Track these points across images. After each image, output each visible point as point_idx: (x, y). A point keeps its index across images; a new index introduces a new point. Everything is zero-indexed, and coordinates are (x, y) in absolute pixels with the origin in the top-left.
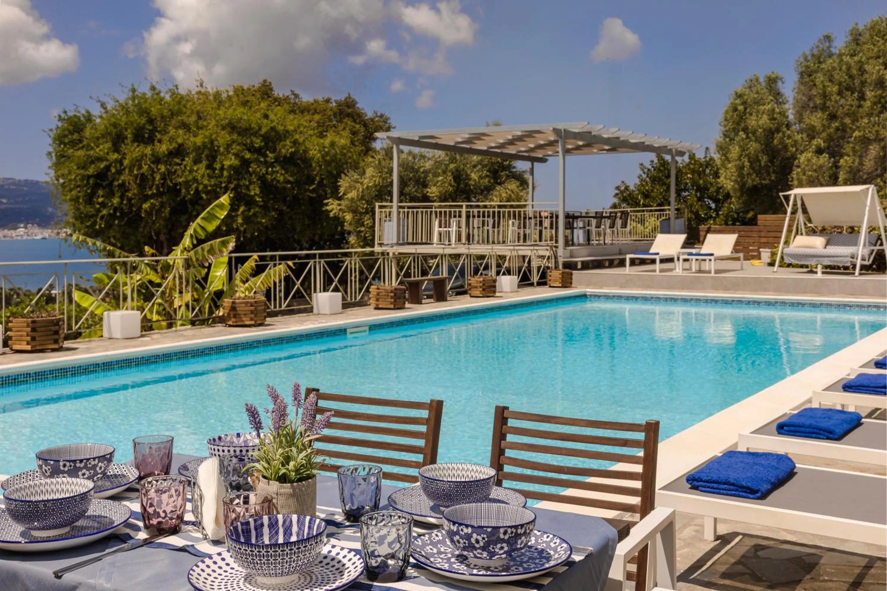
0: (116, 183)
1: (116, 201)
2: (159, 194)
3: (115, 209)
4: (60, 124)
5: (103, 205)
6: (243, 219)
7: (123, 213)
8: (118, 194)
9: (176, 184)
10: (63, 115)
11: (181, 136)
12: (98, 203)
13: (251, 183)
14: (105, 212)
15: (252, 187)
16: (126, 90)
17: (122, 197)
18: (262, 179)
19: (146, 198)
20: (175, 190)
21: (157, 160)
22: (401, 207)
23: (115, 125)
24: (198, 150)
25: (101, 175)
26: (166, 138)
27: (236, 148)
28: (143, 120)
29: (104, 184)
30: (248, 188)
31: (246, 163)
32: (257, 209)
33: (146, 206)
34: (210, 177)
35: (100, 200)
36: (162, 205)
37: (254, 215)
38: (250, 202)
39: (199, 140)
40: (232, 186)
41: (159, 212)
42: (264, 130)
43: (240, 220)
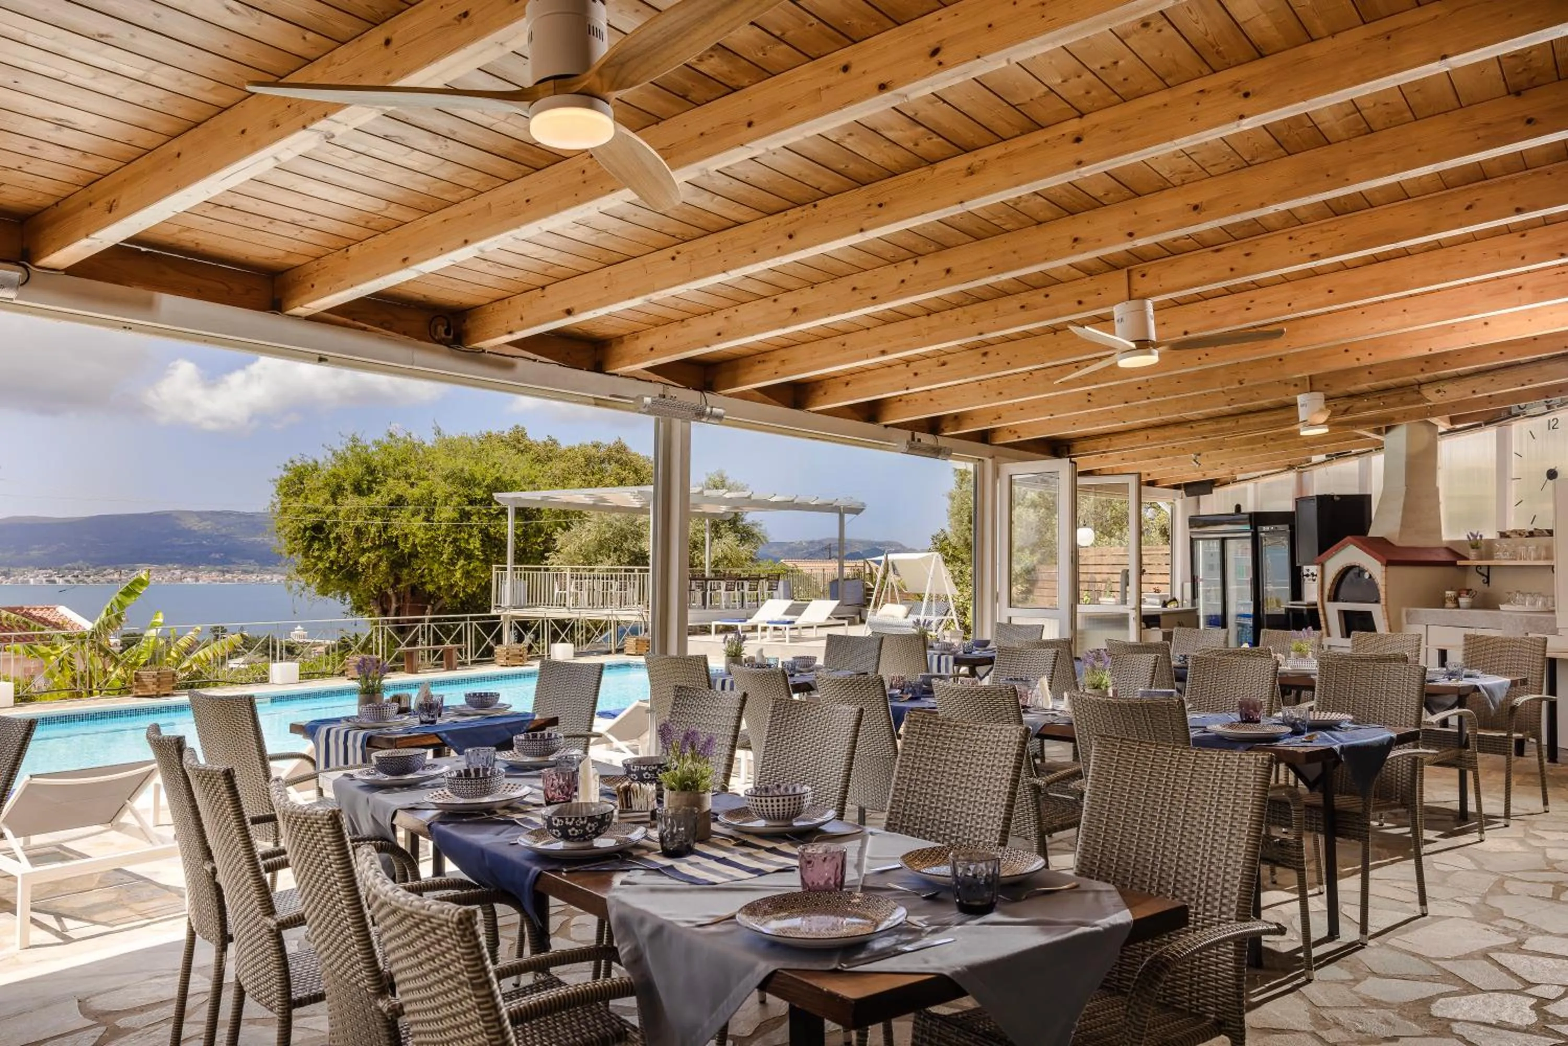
0: (332, 536)
1: (332, 554)
2: (375, 548)
3: (332, 563)
4: (285, 474)
5: (320, 558)
6: (463, 574)
7: (341, 568)
8: (334, 547)
9: (392, 537)
10: (290, 465)
11: (401, 488)
12: (314, 557)
13: (470, 536)
14: (320, 565)
15: (471, 541)
16: (345, 440)
17: (339, 550)
18: (484, 532)
19: (364, 551)
20: (392, 544)
21: (374, 512)
22: (516, 569)
23: (334, 475)
24: (419, 502)
25: (318, 528)
26: (384, 490)
27: (456, 499)
28: (360, 470)
29: (321, 536)
30: (467, 541)
31: (466, 516)
32: (477, 563)
33: (363, 560)
34: (427, 529)
35: (316, 554)
36: (380, 558)
37: (474, 569)
38: (470, 557)
39: (416, 492)
40: (449, 539)
41: (375, 566)
42: (488, 481)
43: (458, 575)
